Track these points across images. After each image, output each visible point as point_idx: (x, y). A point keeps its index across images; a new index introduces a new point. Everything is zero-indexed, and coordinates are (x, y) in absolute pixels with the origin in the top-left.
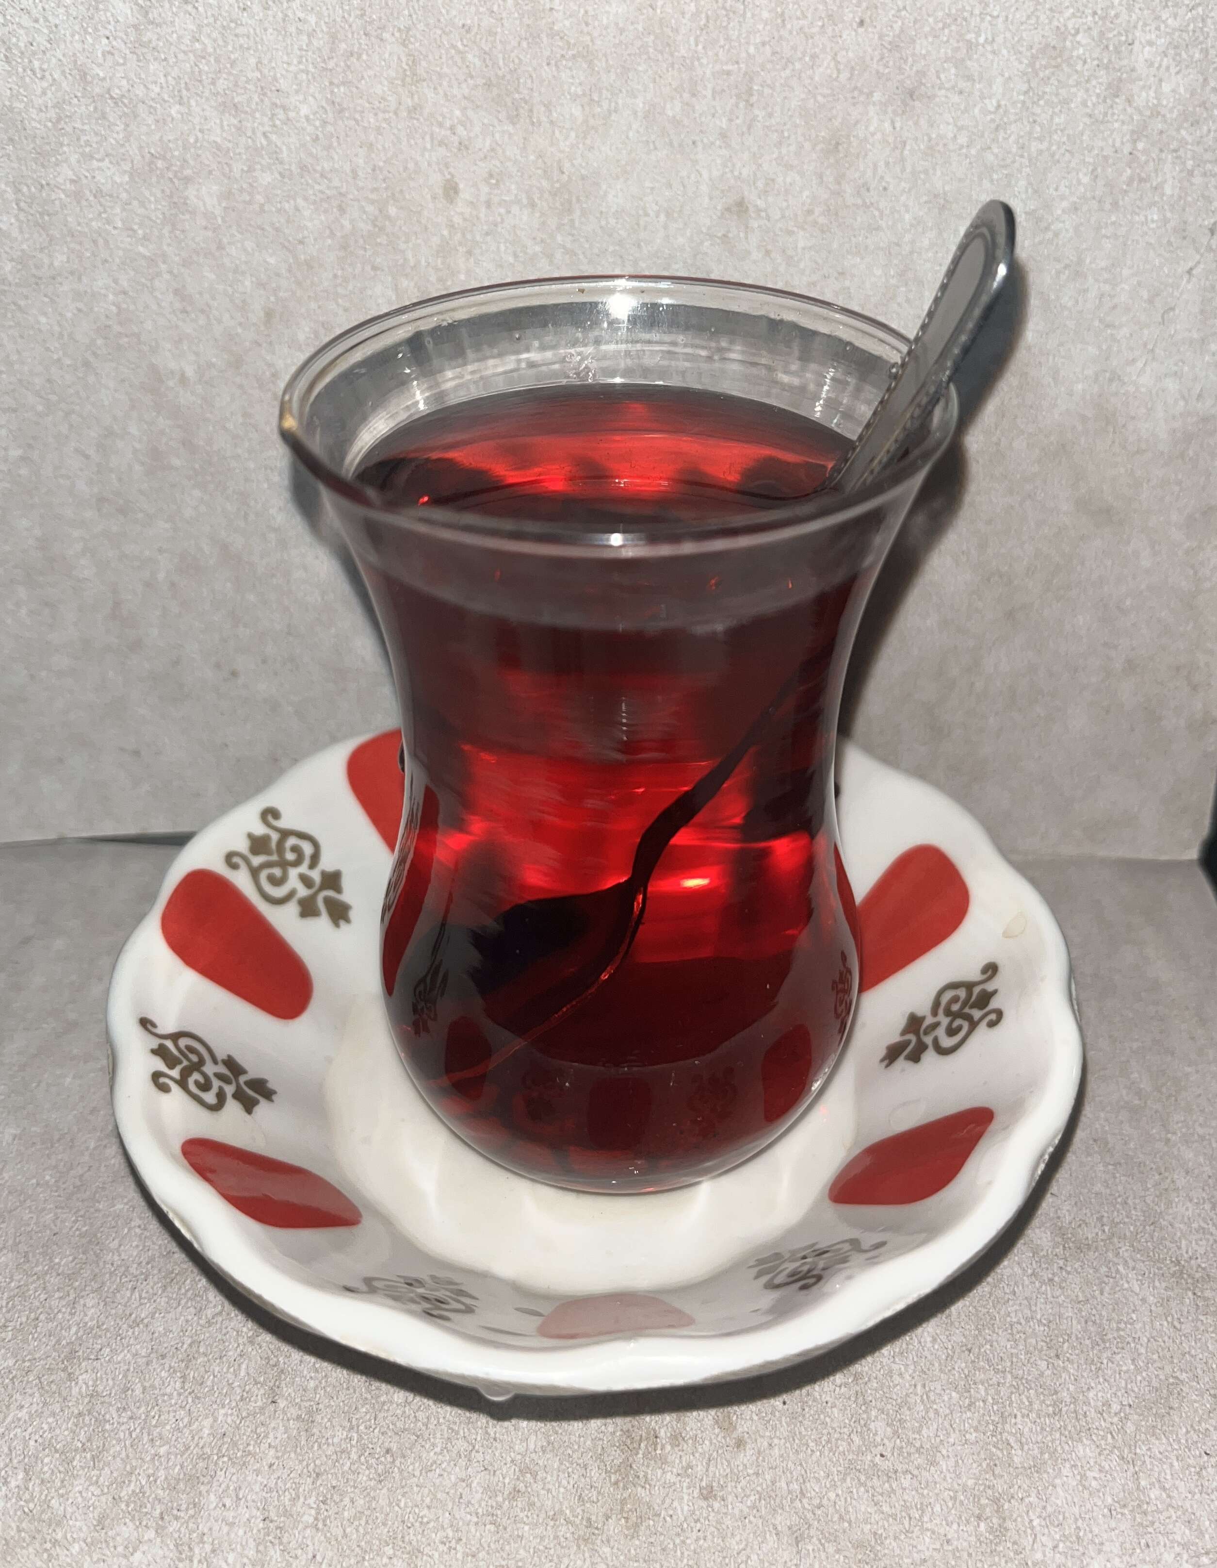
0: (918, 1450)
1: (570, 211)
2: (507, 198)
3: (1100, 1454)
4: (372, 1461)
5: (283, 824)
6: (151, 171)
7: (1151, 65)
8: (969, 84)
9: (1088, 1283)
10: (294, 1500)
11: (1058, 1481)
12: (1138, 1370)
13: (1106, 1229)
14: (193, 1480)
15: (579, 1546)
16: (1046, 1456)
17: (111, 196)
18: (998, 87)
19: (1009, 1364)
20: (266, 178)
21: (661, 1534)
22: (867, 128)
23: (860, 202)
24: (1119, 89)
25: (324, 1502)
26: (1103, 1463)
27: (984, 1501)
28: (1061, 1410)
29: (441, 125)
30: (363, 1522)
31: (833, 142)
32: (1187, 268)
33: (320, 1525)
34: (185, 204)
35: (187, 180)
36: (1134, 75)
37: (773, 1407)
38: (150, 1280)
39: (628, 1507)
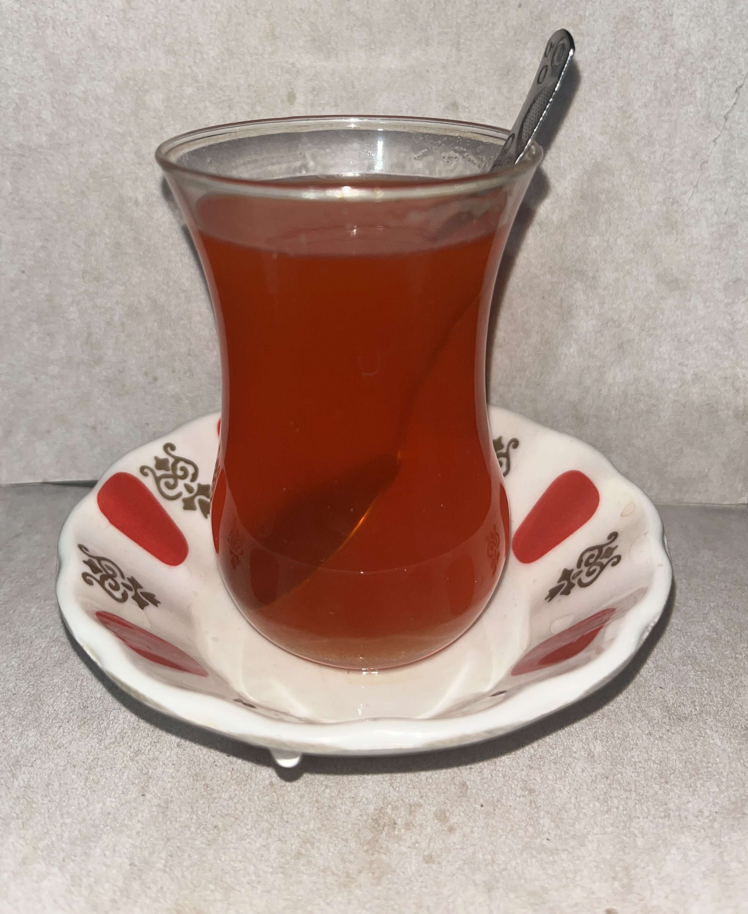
0: (572, 837)
3: (696, 841)
4: (205, 833)
5: (176, 453)
6: (126, 86)
7: (684, 26)
9: (686, 740)
10: (152, 854)
11: (668, 857)
12: (721, 791)
13: (698, 709)
14: (86, 839)
15: (340, 889)
16: (660, 842)
17: (103, 100)
18: (598, 40)
19: (633, 786)
20: (189, 91)
21: (396, 883)
24: (666, 40)
25: (171, 856)
26: (699, 847)
27: (618, 869)
28: (669, 815)
31: (506, 70)
32: (713, 138)
33: (167, 870)
34: (144, 104)
35: (146, 91)
36: (674, 32)
37: (475, 808)
38: (71, 722)
39: (375, 866)
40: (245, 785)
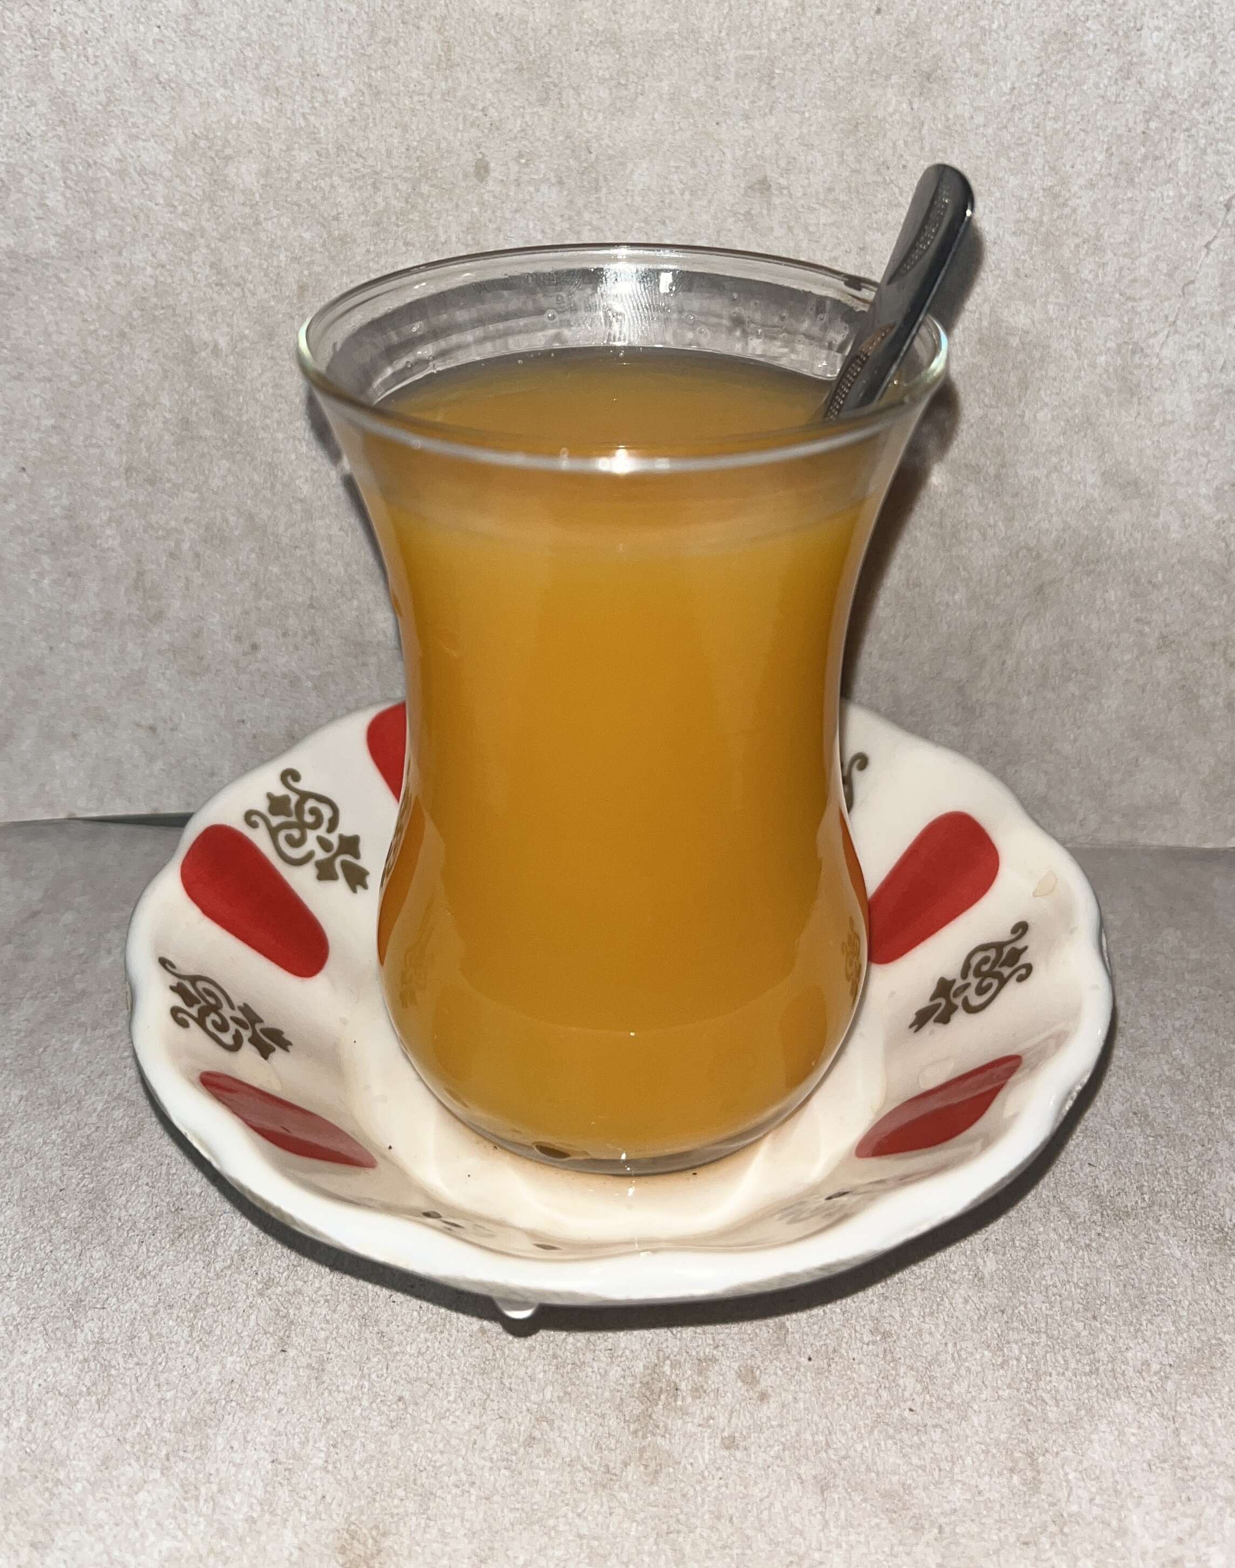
0: (949, 1406)
1: (597, 189)
2: (536, 177)
3: (1139, 1411)
4: (384, 1409)
5: (302, 786)
6: (195, 150)
7: (1160, 49)
8: (985, 67)
9: (1126, 1249)
10: (303, 1444)
11: (1094, 1437)
12: (1179, 1332)
13: (1146, 1197)
14: (200, 1423)
15: (596, 1491)
16: (1083, 1412)
17: (154, 174)
18: (1012, 71)
19: (1043, 1325)
20: (303, 157)
21: (682, 1481)
22: (885, 110)
23: (880, 179)
24: (1129, 72)
25: (334, 1446)
26: (1142, 1420)
27: (1017, 1455)
28: (1097, 1369)
29: (473, 107)
30: (374, 1465)
31: (853, 122)
32: (1204, 243)
33: (330, 1467)
34: (225, 181)
35: (228, 158)
36: (1145, 58)
37: (798, 1363)
38: (158, 1235)
39: (647, 1455)
40: (442, 1332)
